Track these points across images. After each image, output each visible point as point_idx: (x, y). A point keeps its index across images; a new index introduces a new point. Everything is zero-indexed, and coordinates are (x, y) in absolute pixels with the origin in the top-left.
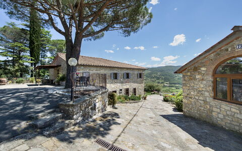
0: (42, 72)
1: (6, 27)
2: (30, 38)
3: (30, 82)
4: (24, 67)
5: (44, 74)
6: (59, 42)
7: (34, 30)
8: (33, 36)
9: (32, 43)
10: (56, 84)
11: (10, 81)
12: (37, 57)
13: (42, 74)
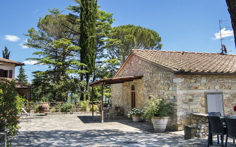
0: (99, 91)
1: (48, 18)
2: (82, 28)
3: (81, 110)
4: (73, 81)
5: (102, 93)
6: (125, 30)
7: (87, 13)
8: (86, 25)
9: (83, 36)
10: (135, 119)
11: (53, 109)
12: (90, 62)
13: (99, 94)
